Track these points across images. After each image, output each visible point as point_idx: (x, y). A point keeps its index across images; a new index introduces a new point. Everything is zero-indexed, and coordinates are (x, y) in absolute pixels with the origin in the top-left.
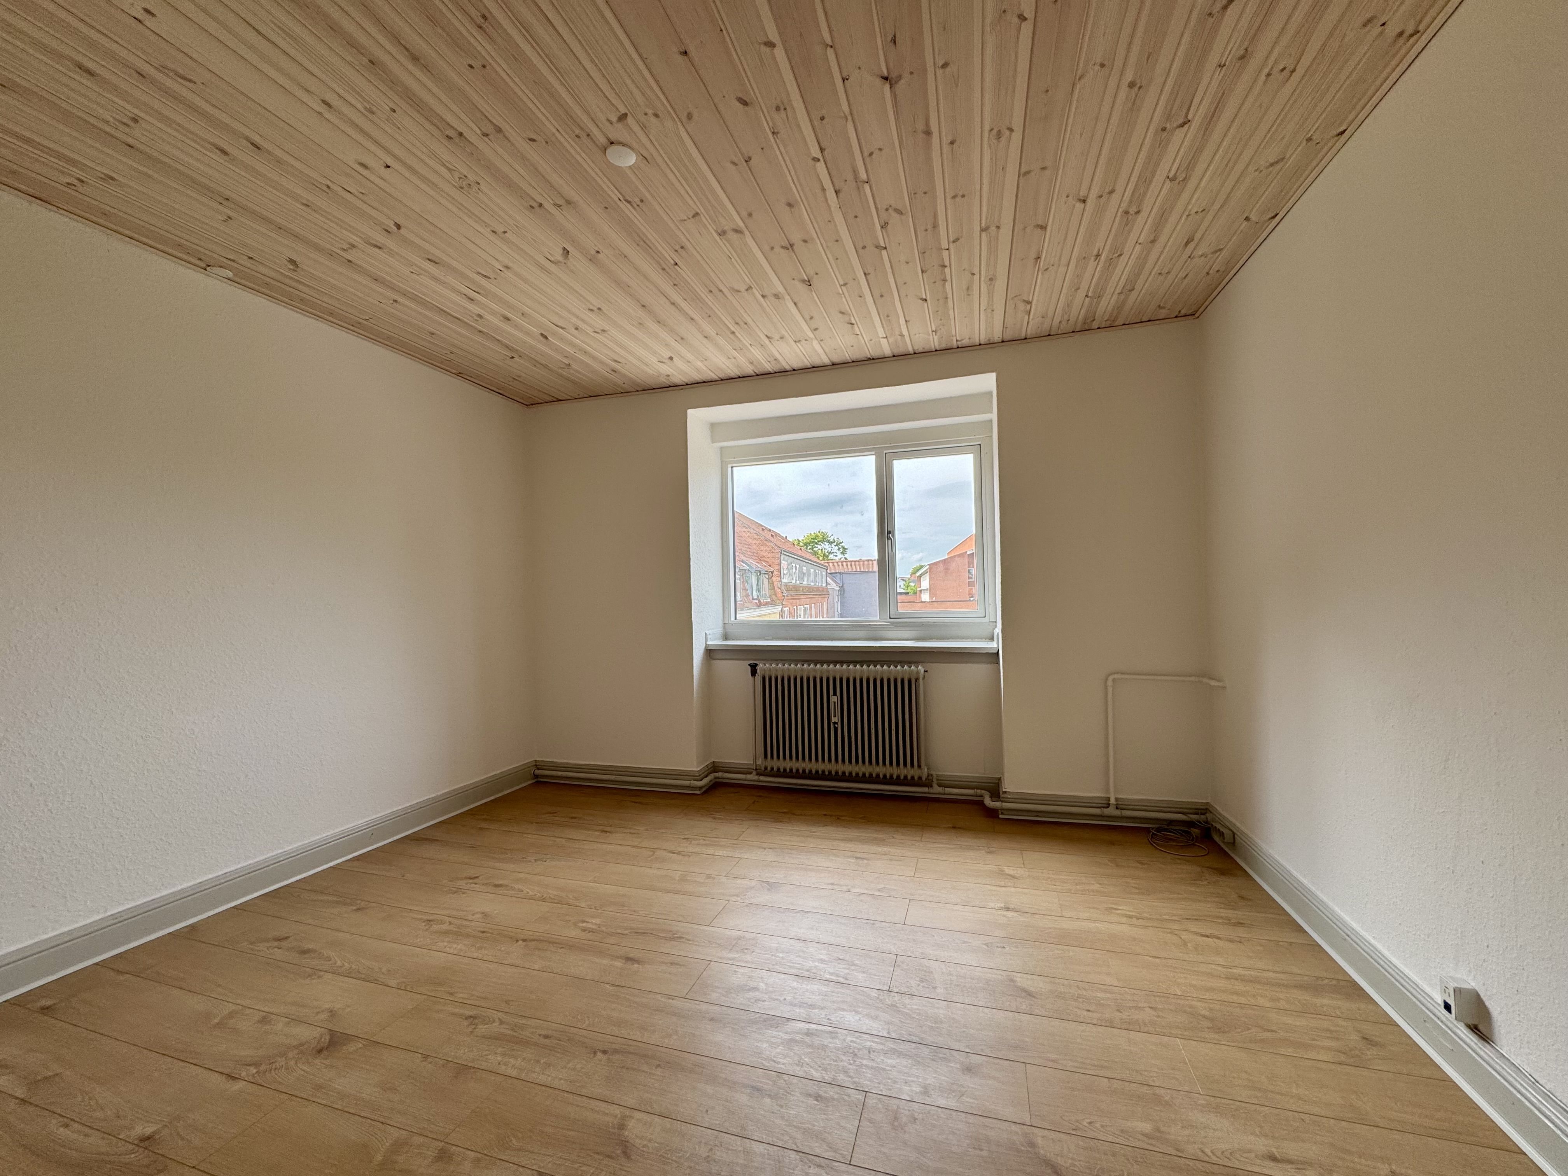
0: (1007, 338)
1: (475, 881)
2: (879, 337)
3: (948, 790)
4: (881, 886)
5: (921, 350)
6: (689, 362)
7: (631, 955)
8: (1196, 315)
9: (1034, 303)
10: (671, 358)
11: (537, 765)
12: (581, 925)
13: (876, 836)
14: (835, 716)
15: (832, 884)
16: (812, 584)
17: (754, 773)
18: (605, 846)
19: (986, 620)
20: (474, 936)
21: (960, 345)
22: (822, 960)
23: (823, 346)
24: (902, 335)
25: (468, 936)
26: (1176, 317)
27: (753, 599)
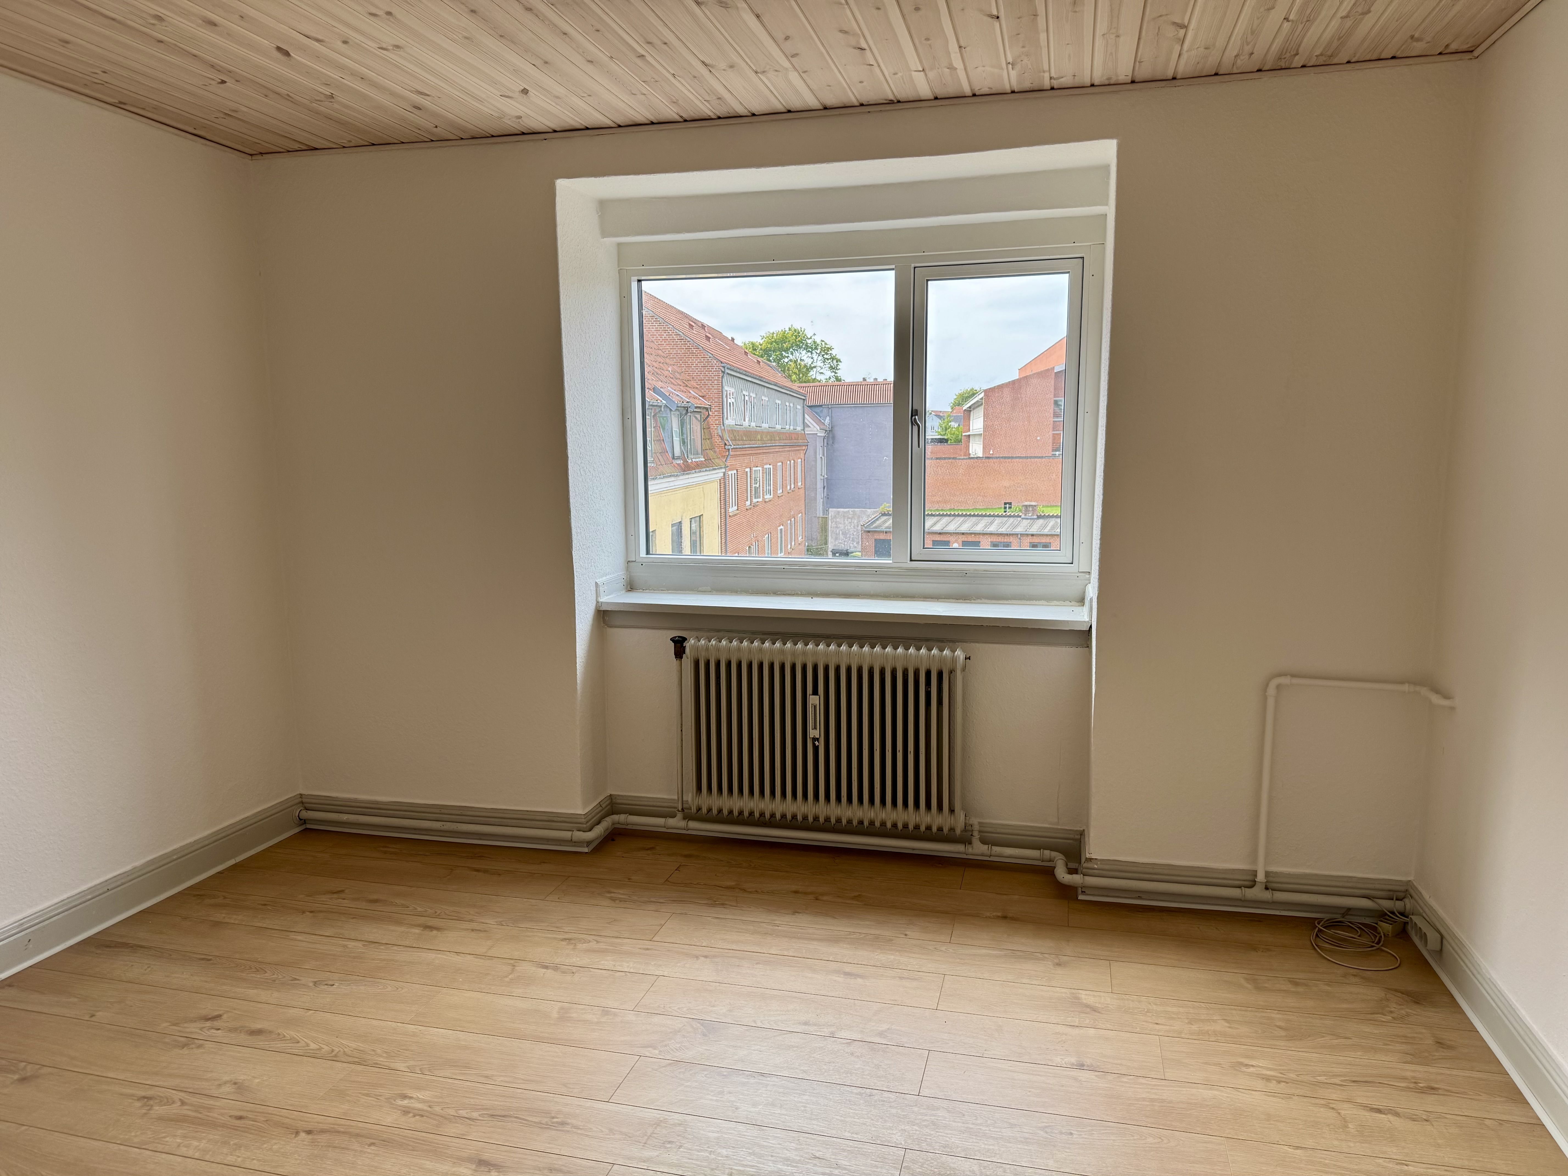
0: (1140, 75)
1: (216, 1024)
2: (911, 70)
3: (997, 850)
4: (885, 1027)
5: (985, 90)
6: (558, 97)
7: (486, 1156)
8: (1476, 53)
9: (1192, 26)
10: (525, 91)
11: (303, 802)
12: (400, 1102)
13: (877, 932)
14: (815, 728)
15: (806, 1023)
16: (778, 427)
17: (680, 815)
18: (431, 956)
19: (1073, 568)
20: (224, 1126)
21: (1056, 84)
22: (787, 1159)
23: (809, 81)
24: (952, 68)
25: (213, 1125)
26: (1440, 54)
27: (673, 458)
